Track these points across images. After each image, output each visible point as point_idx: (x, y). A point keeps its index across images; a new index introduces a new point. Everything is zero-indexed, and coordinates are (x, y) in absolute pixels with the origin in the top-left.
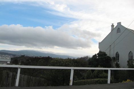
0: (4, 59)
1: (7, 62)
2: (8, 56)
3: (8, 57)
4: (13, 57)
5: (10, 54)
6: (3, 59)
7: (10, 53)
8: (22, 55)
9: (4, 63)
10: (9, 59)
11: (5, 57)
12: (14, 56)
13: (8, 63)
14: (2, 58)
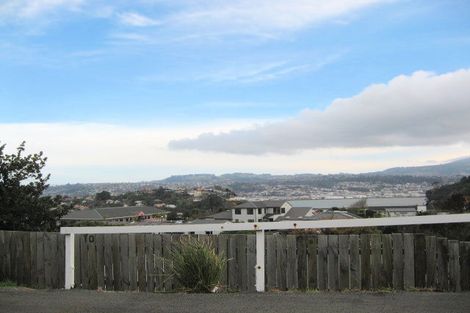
0: (402, 197)
1: (416, 207)
2: (413, 185)
3: (415, 189)
4: (432, 188)
5: (419, 180)
6: (399, 197)
7: (418, 174)
8: (465, 178)
9: (406, 212)
10: (418, 195)
11: (405, 192)
12: (436, 183)
13: (420, 209)
14: (395, 197)
